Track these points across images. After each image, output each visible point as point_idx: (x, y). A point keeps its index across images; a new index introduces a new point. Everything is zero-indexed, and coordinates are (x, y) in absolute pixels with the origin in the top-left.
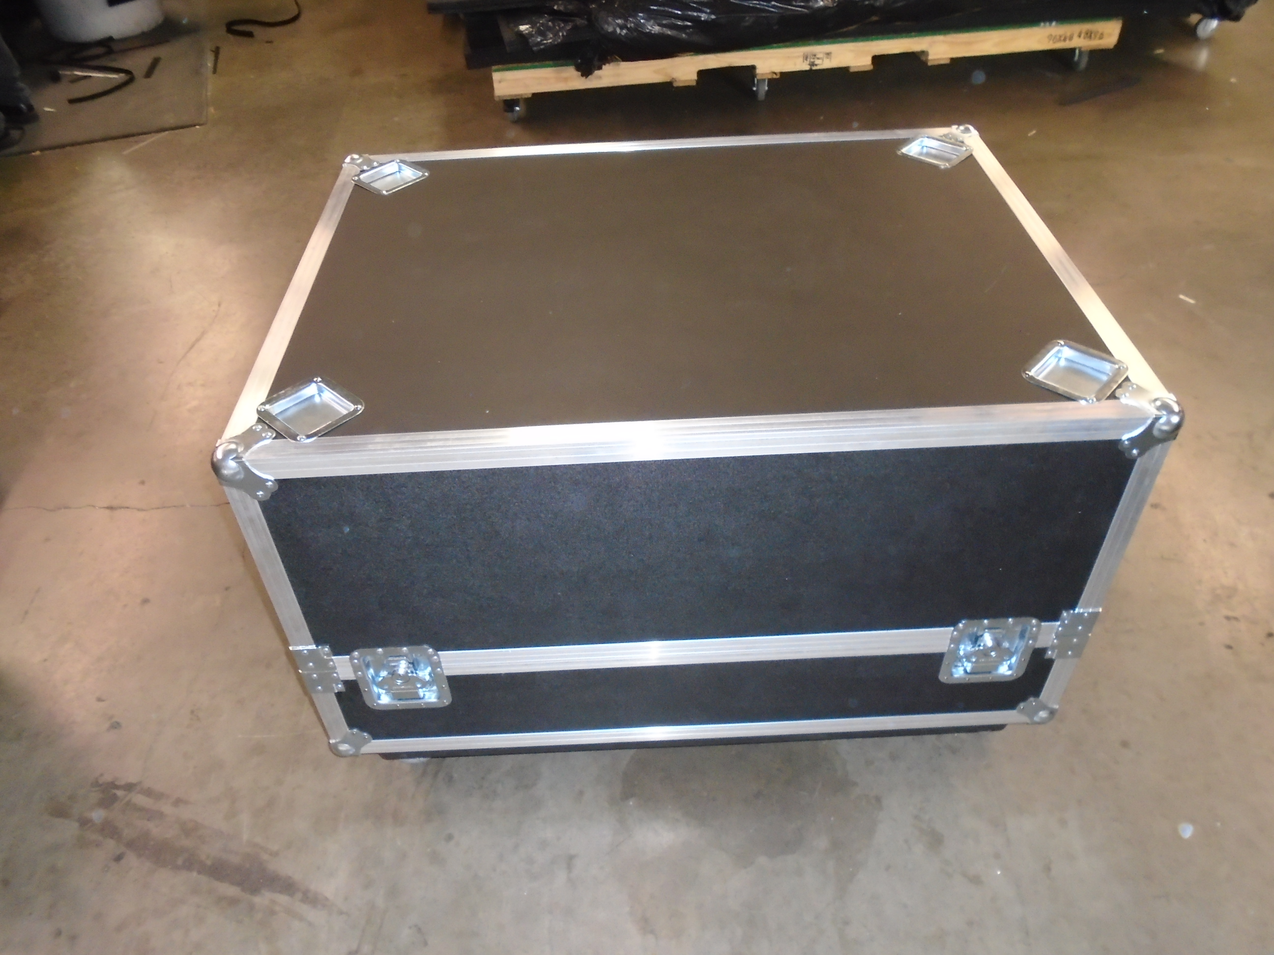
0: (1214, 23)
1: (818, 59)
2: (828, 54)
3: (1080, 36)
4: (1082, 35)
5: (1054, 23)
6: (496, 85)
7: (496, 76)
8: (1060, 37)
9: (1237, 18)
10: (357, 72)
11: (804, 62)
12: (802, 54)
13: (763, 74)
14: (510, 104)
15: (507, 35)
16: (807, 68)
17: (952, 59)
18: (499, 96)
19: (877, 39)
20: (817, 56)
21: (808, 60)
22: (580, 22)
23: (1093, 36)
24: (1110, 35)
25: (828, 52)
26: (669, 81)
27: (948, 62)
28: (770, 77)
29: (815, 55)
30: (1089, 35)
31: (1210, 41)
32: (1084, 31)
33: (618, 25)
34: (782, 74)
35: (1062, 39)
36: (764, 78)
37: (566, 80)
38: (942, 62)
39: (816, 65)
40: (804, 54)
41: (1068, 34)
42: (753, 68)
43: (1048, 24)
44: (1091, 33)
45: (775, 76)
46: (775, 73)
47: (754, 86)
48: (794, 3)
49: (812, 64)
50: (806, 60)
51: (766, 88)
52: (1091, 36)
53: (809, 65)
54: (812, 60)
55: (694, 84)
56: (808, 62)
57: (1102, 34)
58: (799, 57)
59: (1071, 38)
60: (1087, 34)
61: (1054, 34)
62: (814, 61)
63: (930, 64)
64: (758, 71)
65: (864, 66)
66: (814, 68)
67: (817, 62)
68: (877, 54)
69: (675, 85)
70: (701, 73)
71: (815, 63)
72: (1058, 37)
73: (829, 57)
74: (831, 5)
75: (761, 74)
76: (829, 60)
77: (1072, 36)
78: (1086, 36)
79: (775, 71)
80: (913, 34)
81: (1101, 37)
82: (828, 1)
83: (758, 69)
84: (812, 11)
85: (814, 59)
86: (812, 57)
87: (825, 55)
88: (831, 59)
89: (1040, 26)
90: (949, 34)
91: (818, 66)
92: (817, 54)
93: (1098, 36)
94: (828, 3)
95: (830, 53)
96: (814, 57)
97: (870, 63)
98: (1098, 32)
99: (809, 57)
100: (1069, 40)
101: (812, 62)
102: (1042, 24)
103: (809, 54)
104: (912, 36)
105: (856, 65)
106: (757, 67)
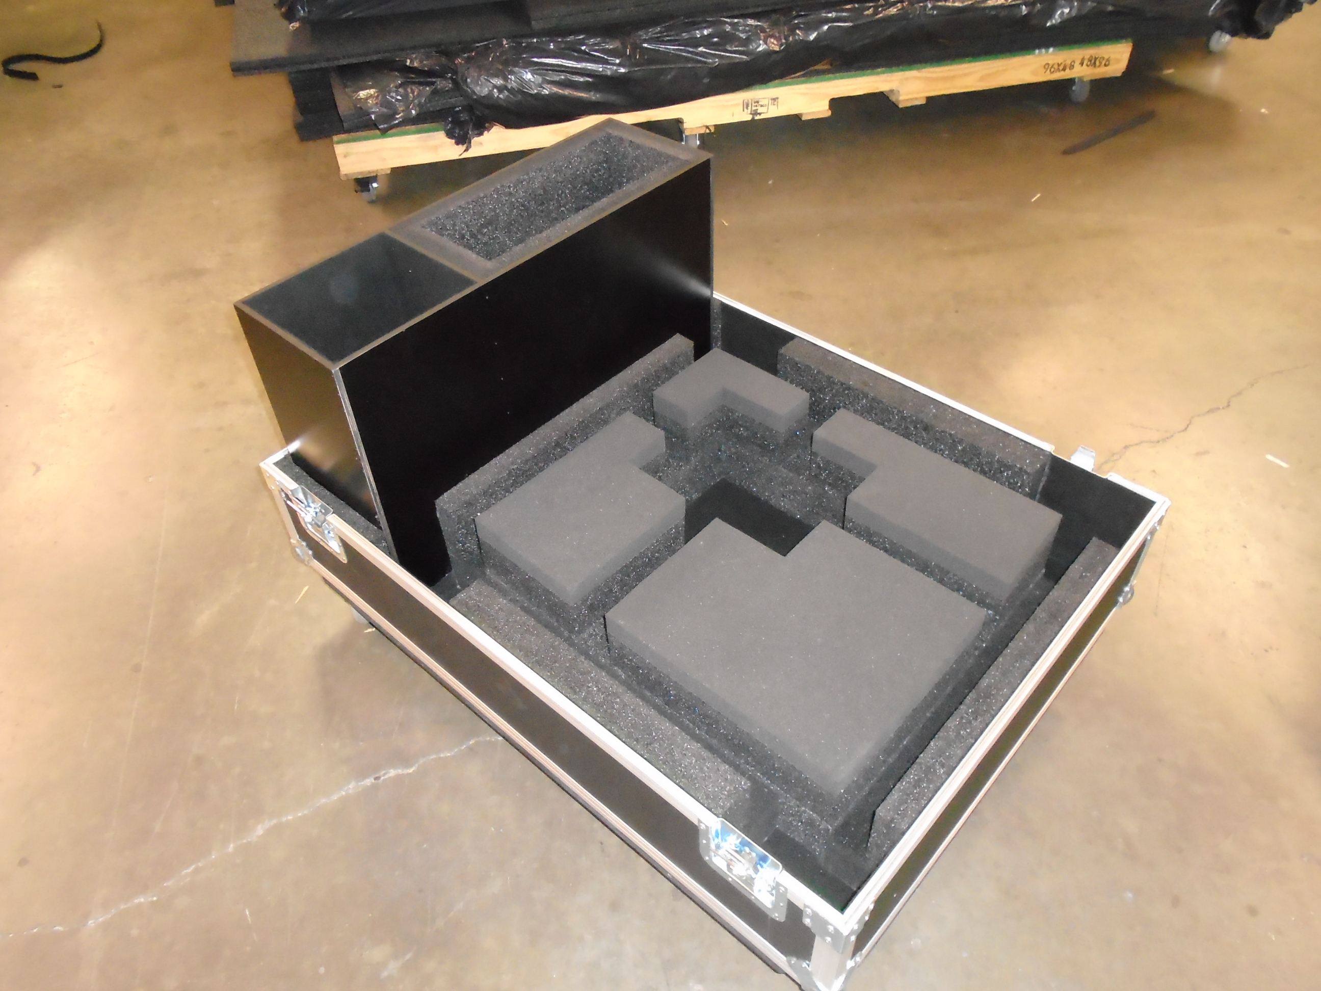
1: (762, 106)
2: (775, 100)
3: (1082, 64)
4: (1085, 62)
5: (1051, 50)
6: (341, 161)
7: (340, 149)
8: (1059, 65)
11: (743, 111)
12: (742, 101)
13: (692, 129)
14: (363, 183)
15: (344, 106)
16: (749, 118)
17: (928, 99)
18: (348, 175)
19: (835, 79)
20: (760, 103)
21: (750, 108)
22: (441, 84)
23: (1097, 63)
24: (1118, 61)
25: (773, 96)
27: (923, 102)
28: (703, 130)
29: (758, 102)
30: (1093, 62)
32: (1087, 57)
33: (495, 86)
34: (716, 126)
35: (1061, 68)
36: (694, 133)
37: (436, 149)
38: (917, 103)
39: (760, 114)
40: (744, 101)
41: (1068, 62)
42: (679, 122)
43: (1043, 51)
44: (1096, 59)
45: (708, 131)
46: (707, 127)
47: (682, 141)
48: (728, 47)
49: (755, 113)
50: (747, 108)
51: (698, 143)
52: (1095, 63)
53: (750, 114)
54: (754, 108)
56: (749, 112)
57: (1108, 60)
58: (737, 105)
59: (1072, 67)
60: (1091, 61)
61: (1051, 62)
62: (757, 109)
63: (900, 106)
64: (685, 126)
65: (819, 112)
66: (757, 118)
67: (760, 110)
68: (836, 97)
71: (758, 112)
72: (1056, 67)
73: (776, 103)
74: (777, 48)
75: (690, 128)
76: (776, 106)
77: (1072, 64)
78: (1089, 63)
79: (708, 124)
80: (879, 70)
81: (1107, 63)
82: (773, 43)
83: (686, 122)
84: (753, 57)
85: (756, 106)
86: (753, 104)
87: (770, 101)
88: (778, 105)
89: (1034, 54)
90: (924, 68)
91: (762, 114)
92: (760, 100)
93: (1103, 63)
94: (773, 45)
95: (777, 98)
96: (756, 104)
97: (827, 107)
98: (1104, 58)
99: (750, 105)
100: (1070, 69)
101: (754, 110)
102: (1037, 51)
103: (750, 101)
104: (878, 74)
105: (810, 111)
106: (684, 120)
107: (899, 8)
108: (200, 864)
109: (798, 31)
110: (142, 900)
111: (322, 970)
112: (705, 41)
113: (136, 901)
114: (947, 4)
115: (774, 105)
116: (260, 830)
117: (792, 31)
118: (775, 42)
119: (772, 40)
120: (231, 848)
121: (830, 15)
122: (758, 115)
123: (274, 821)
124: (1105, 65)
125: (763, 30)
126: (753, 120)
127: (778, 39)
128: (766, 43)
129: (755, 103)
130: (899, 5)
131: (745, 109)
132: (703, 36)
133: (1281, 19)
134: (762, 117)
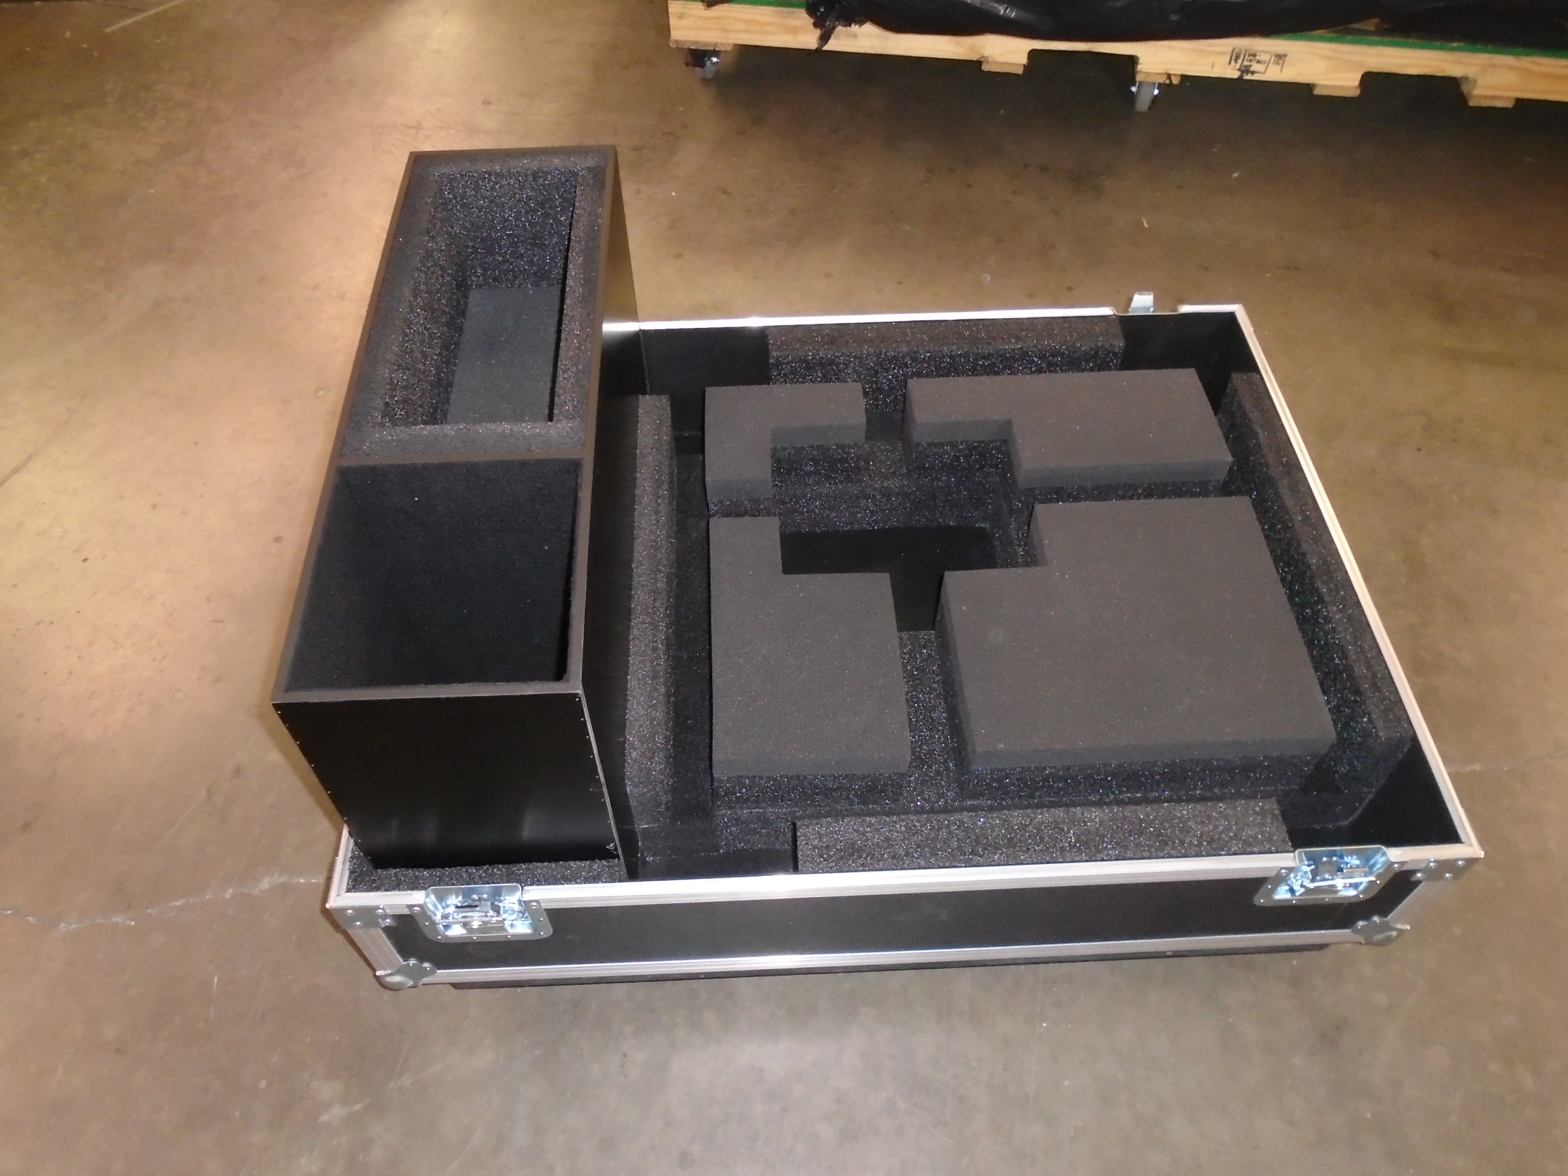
1: (1258, 62)
2: (1280, 57)
6: (673, 22)
7: (674, 7)
11: (1230, 63)
12: (1231, 49)
13: (1148, 74)
14: (698, 56)
16: (1234, 74)
17: (1519, 101)
18: (677, 41)
20: (1257, 58)
21: (1240, 61)
25: (1281, 52)
26: (975, 59)
27: (1509, 104)
29: (1254, 56)
34: (1184, 78)
36: (1152, 80)
37: (794, 30)
38: (1499, 104)
39: (1253, 73)
40: (1233, 50)
42: (1133, 61)
45: (1170, 82)
46: (1169, 76)
47: (1135, 85)
49: (1246, 70)
50: (1236, 61)
51: (1156, 93)
53: (1239, 70)
54: (1246, 63)
55: (1020, 71)
56: (1238, 66)
58: (1222, 53)
62: (1250, 66)
63: (1472, 103)
64: (1140, 67)
65: (1343, 87)
66: (1247, 77)
67: (1255, 67)
68: (1374, 70)
69: (985, 68)
70: (1033, 55)
71: (1251, 69)
73: (1281, 62)
75: (1146, 73)
76: (1280, 67)
79: (1171, 72)
80: (1455, 44)
83: (1141, 64)
85: (1251, 61)
86: (1246, 58)
87: (1273, 58)
88: (1282, 67)
91: (1256, 75)
92: (1258, 53)
95: (1285, 56)
96: (1251, 58)
97: (1357, 83)
99: (1242, 58)
101: (1246, 66)
103: (1243, 52)
104: (1453, 49)
105: (1327, 83)
106: (1140, 61)
108: (192, 901)
110: (120, 920)
111: (263, 1084)
113: (114, 919)
115: (1278, 64)
116: (265, 884)
120: (229, 893)
122: (1250, 75)
123: (284, 879)
126: (1240, 79)
129: (1249, 56)
131: (1233, 61)
134: (1255, 77)
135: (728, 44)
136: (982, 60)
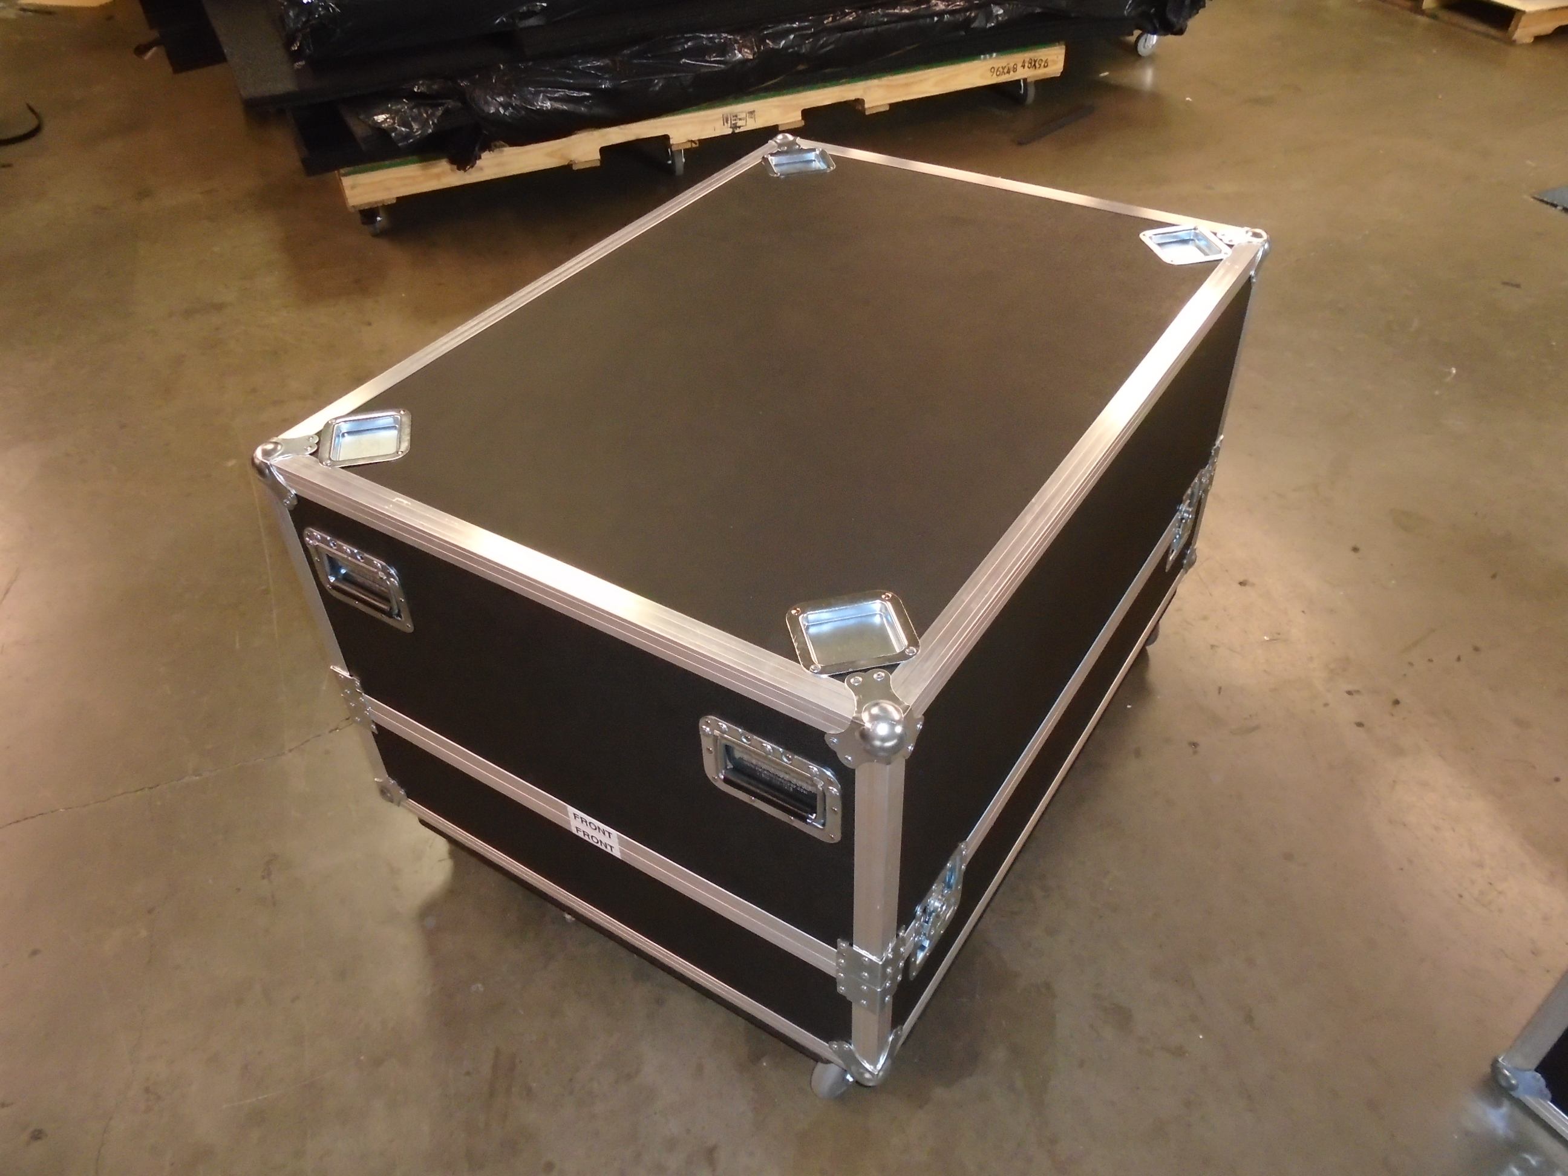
0: (1154, 38)
1: (740, 119)
2: (752, 113)
3: (1023, 66)
4: (1026, 65)
5: (994, 55)
6: (348, 193)
7: (347, 182)
8: (1003, 68)
9: (1180, 32)
10: (143, 194)
11: (724, 125)
12: (722, 115)
13: (678, 144)
14: (368, 214)
15: (359, 129)
16: (729, 131)
17: (891, 105)
18: (353, 206)
19: (804, 90)
20: (739, 117)
21: (729, 122)
22: (450, 104)
23: (1037, 64)
24: (1055, 62)
25: (751, 110)
26: (567, 164)
27: (887, 108)
28: (688, 146)
29: (736, 116)
30: (1033, 64)
31: (1152, 58)
32: (1027, 60)
33: (501, 104)
34: (700, 141)
35: (1006, 70)
36: (680, 148)
37: (438, 176)
38: (882, 109)
39: (739, 127)
41: (1011, 65)
42: (666, 138)
43: (988, 56)
44: (1035, 61)
45: (694, 145)
46: (692, 141)
47: (669, 160)
48: (707, 58)
49: (735, 126)
50: (727, 122)
51: (684, 160)
52: (1035, 65)
53: (731, 127)
54: (734, 122)
55: (598, 164)
56: (729, 124)
57: (1046, 61)
58: (718, 120)
59: (1015, 70)
60: (1031, 63)
61: (996, 66)
62: (736, 123)
63: (867, 113)
64: (672, 142)
65: (792, 123)
66: (737, 131)
67: (740, 123)
68: (807, 108)
69: (575, 168)
70: (603, 150)
71: (738, 125)
72: (1001, 70)
73: (753, 116)
74: (751, 57)
75: (676, 144)
76: (753, 119)
77: (1015, 66)
78: (1030, 66)
79: (693, 140)
80: (844, 80)
81: (1046, 65)
82: (747, 52)
84: (730, 65)
85: (735, 120)
86: (732, 119)
87: (748, 115)
88: (755, 119)
89: (980, 59)
90: (884, 76)
91: (741, 128)
92: (738, 114)
93: (1043, 64)
94: (747, 55)
95: (754, 111)
96: (735, 118)
97: (800, 118)
98: (1042, 60)
99: (730, 119)
100: (1014, 72)
101: (734, 124)
102: (982, 56)
103: (729, 115)
104: (846, 84)
105: (785, 122)
106: (671, 137)
107: (855, 16)
109: (767, 41)
112: (686, 53)
114: (896, 11)
115: (751, 118)
117: (762, 41)
118: (749, 51)
119: (746, 50)
121: (795, 25)
122: (738, 129)
124: (1045, 67)
125: (736, 42)
126: (733, 133)
127: (751, 49)
128: (740, 52)
129: (733, 117)
130: (854, 13)
131: (725, 124)
132: (684, 50)
133: (1190, 16)
134: (742, 129)
135: (393, 198)
136: (571, 163)
